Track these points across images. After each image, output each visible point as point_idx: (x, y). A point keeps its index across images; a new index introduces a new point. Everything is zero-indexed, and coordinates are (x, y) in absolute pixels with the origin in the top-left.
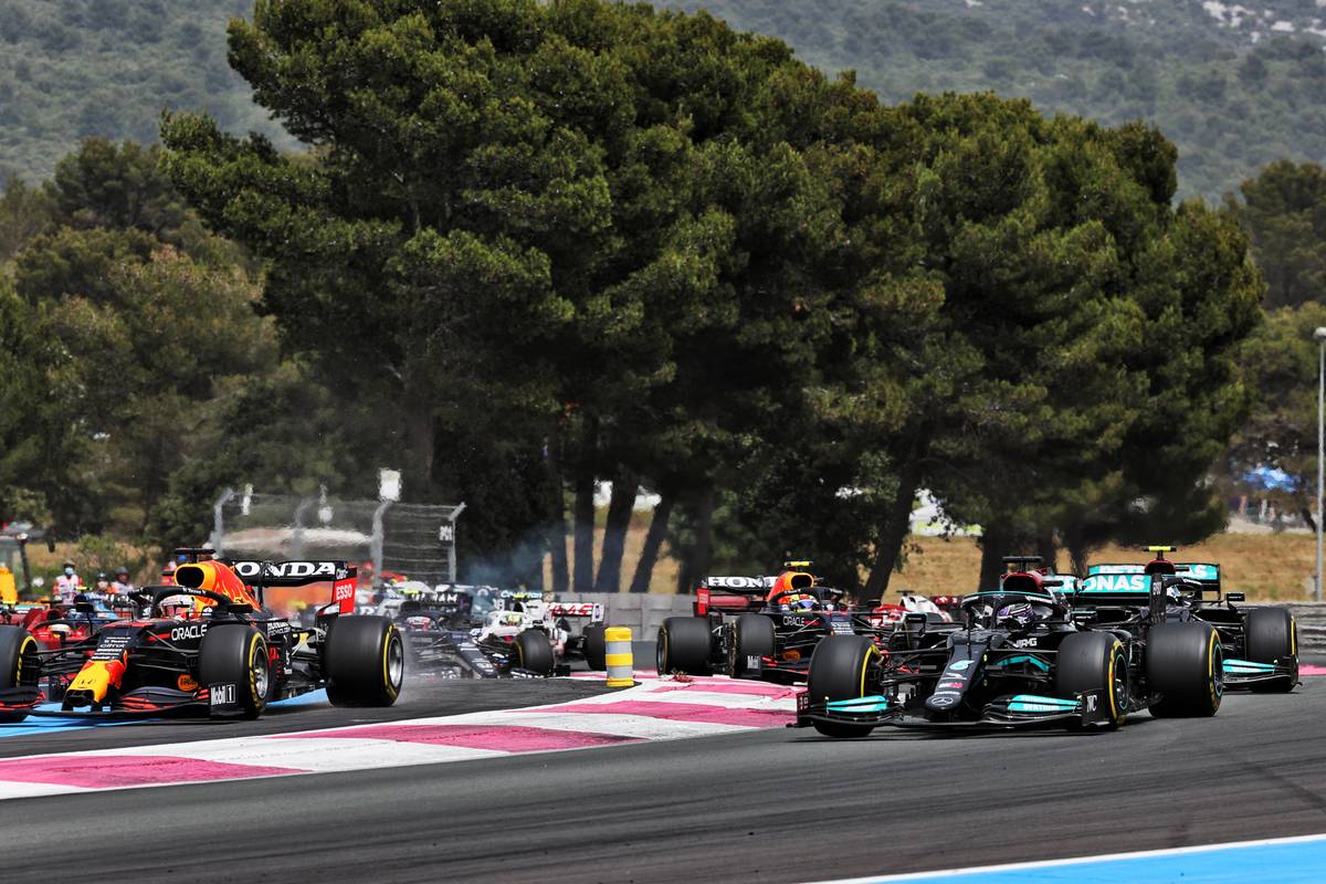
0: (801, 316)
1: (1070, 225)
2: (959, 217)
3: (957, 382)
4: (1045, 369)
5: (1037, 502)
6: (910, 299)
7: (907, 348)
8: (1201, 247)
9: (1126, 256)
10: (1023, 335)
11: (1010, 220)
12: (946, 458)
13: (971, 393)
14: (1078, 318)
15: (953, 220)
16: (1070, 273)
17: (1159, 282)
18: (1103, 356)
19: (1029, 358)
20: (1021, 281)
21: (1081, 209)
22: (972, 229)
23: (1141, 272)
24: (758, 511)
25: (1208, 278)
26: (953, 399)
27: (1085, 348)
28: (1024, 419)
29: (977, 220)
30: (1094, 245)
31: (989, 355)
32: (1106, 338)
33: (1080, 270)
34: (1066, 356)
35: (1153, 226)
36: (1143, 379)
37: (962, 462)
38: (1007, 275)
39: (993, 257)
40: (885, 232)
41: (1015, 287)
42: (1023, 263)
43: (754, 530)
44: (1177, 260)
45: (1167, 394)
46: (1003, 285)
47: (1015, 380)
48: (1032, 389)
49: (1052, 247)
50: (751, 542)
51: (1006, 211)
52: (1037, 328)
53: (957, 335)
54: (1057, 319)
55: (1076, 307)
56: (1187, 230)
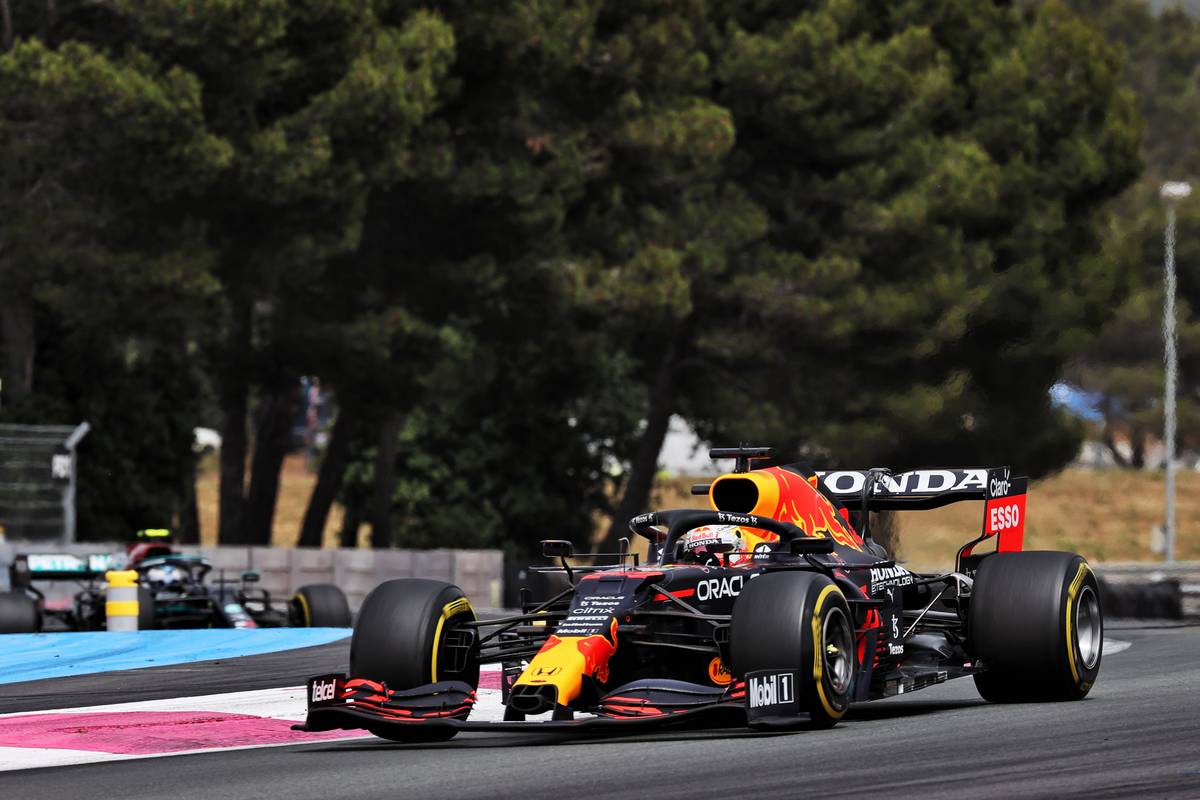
0: (542, 159)
1: (882, 35)
2: (731, 24)
3: (731, 253)
4: (855, 234)
5: (848, 418)
6: (692, 136)
7: (660, 207)
8: (1062, 67)
9: (961, 78)
10: (822, 188)
11: (801, 26)
12: (719, 361)
13: (752, 270)
14: (900, 163)
15: (722, 28)
16: (884, 102)
17: (1006, 113)
18: (941, 217)
19: (832, 218)
20: (819, 112)
21: (896, 14)
22: (749, 44)
23: (981, 101)
24: (455, 436)
25: (1076, 107)
26: (725, 278)
27: (912, 205)
28: (825, 306)
29: (752, 28)
30: (918, 62)
31: (776, 214)
32: (941, 192)
33: (898, 98)
34: (885, 216)
35: (995, 37)
36: (983, 253)
37: (741, 367)
38: (800, 103)
39: (778, 77)
40: (655, 43)
41: (811, 122)
42: (821, 85)
43: (451, 463)
44: (1030, 85)
45: (1015, 271)
46: (794, 119)
47: (812, 251)
48: (839, 264)
49: (861, 64)
50: (446, 481)
51: (795, 14)
52: (842, 177)
53: (731, 187)
54: (872, 165)
55: (894, 151)
56: (1045, 41)
